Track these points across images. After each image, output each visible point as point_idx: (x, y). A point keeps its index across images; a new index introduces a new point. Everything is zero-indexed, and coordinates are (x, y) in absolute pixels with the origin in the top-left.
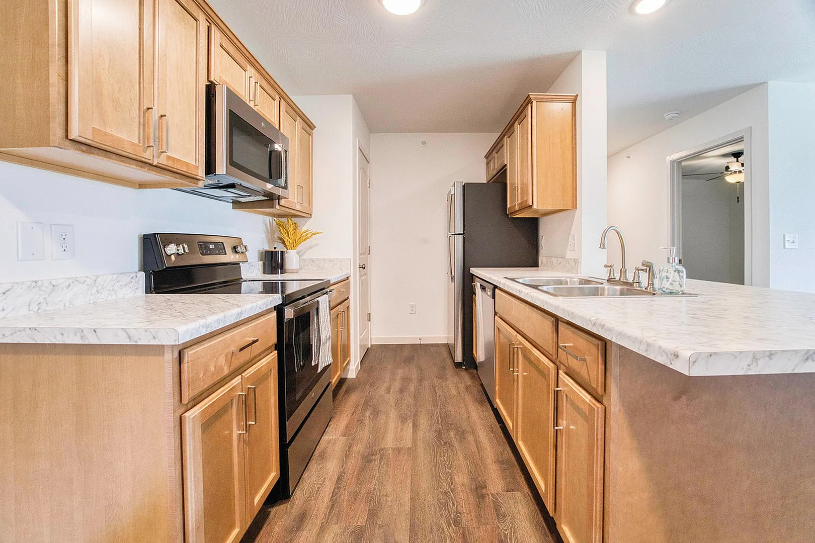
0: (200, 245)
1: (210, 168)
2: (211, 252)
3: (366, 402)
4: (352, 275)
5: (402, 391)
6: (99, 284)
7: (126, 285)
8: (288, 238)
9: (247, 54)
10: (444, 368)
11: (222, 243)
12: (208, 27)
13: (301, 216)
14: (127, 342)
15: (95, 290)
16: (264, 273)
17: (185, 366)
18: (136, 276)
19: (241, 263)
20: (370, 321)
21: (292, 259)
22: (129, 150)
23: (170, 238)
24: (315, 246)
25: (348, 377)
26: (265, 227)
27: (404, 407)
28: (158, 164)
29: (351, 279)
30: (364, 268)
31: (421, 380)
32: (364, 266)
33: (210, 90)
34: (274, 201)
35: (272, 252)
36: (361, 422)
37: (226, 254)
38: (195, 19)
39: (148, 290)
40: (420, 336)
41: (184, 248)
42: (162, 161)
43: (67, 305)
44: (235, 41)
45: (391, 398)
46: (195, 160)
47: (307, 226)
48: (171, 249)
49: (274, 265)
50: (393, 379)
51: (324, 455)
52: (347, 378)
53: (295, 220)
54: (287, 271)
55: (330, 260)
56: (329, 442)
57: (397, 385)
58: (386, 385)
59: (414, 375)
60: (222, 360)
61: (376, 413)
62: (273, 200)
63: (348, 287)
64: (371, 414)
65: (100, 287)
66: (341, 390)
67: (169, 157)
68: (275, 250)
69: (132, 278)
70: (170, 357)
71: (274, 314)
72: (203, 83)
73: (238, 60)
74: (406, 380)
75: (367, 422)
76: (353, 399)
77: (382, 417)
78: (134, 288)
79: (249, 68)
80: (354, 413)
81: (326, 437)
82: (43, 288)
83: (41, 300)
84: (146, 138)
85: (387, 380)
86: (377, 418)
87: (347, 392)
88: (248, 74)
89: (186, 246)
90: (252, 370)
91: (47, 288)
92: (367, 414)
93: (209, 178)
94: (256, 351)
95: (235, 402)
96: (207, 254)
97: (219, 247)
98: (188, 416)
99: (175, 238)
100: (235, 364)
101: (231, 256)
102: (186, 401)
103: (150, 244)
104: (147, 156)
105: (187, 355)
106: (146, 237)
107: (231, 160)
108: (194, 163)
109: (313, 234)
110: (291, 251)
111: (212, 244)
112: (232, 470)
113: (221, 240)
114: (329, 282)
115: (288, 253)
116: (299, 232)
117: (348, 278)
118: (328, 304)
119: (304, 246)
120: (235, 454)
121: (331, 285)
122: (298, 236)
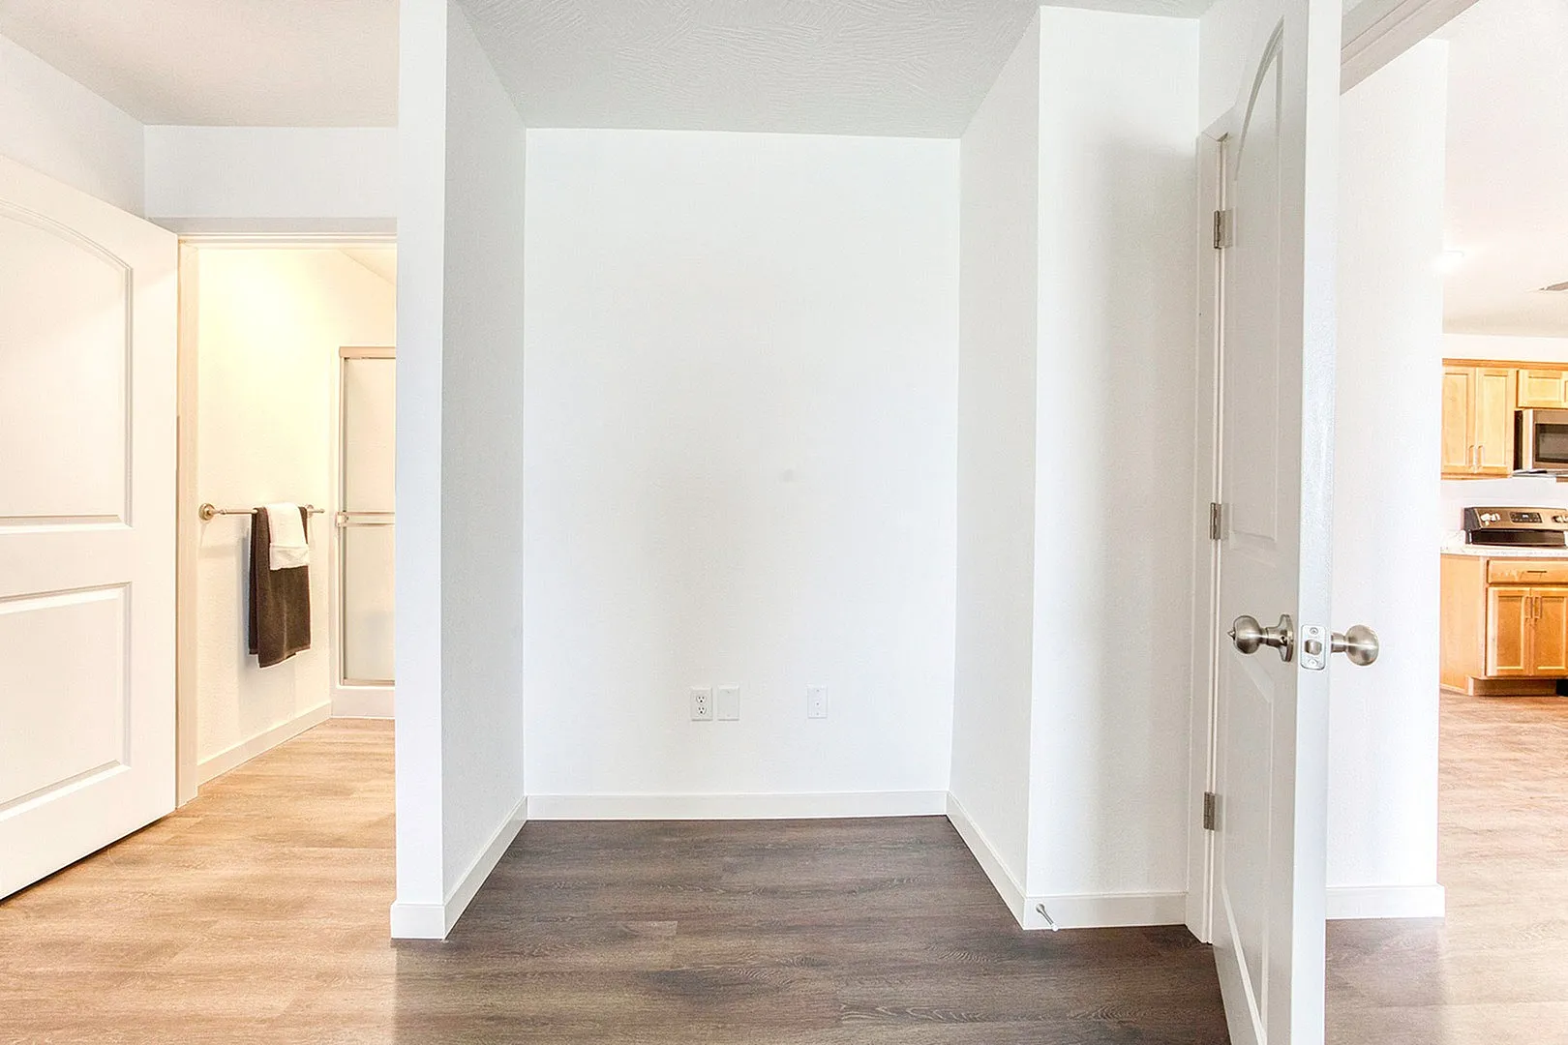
2: (1525, 521)
7: (1451, 538)
17: (1490, 567)
18: (1459, 534)
19: (1565, 533)
22: (1461, 470)
23: (1483, 510)
28: (1477, 473)
33: (1519, 415)
37: (1541, 522)
39: (1468, 542)
42: (1481, 471)
46: (1506, 464)
48: (1486, 517)
60: (1514, 573)
67: (1484, 467)
69: (1456, 534)
70: (1483, 562)
72: (1512, 409)
78: (1458, 540)
84: (1471, 461)
89: (1498, 516)
93: (1517, 471)
94: (1544, 578)
95: (1523, 599)
96: (1518, 522)
97: (1534, 517)
98: (1491, 590)
99: (1490, 511)
100: (1525, 579)
101: (1547, 524)
102: (1490, 581)
103: (1470, 514)
104: (1471, 471)
105: (1491, 563)
106: (1466, 510)
107: (1538, 458)
108: (1503, 465)
111: (1526, 514)
112: (1519, 634)
113: (1537, 511)
120: (1522, 627)
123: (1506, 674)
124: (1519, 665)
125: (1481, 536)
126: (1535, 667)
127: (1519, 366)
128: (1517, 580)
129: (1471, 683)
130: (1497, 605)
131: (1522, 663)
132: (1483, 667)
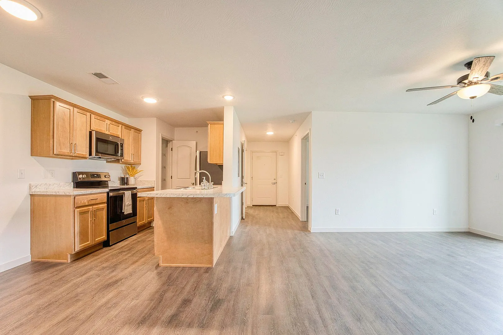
0: (91, 175)
1: (90, 154)
2: (95, 177)
4: (155, 186)
7: (67, 186)
8: (130, 173)
12: (90, 115)
13: (135, 165)
14: (64, 194)
15: (59, 186)
16: (120, 185)
17: (75, 200)
18: (71, 184)
19: (108, 182)
21: (131, 181)
22: (67, 154)
23: (80, 173)
24: (142, 175)
33: (91, 133)
35: (123, 177)
37: (101, 178)
38: (85, 115)
39: (74, 188)
42: (75, 155)
43: (53, 189)
46: (86, 152)
47: (139, 168)
48: (81, 176)
49: (124, 183)
53: (133, 166)
54: (129, 185)
55: (146, 181)
60: (86, 201)
62: (119, 160)
65: (61, 186)
67: (77, 154)
68: (125, 177)
69: (69, 184)
70: (72, 197)
71: (106, 194)
72: (89, 130)
73: (102, 120)
78: (70, 187)
82: (48, 185)
84: (71, 150)
89: (85, 176)
90: (97, 206)
93: (90, 157)
94: (97, 202)
95: (90, 212)
96: (93, 178)
97: (99, 176)
98: (76, 210)
99: (82, 173)
100: (90, 203)
101: (103, 179)
102: (75, 207)
103: (75, 175)
104: (71, 154)
105: (76, 197)
106: (73, 173)
107: (97, 151)
108: (85, 154)
109: (140, 171)
110: (131, 177)
111: (96, 175)
112: (88, 228)
113: (99, 173)
114: (136, 188)
115: (130, 178)
116: (135, 170)
117: (154, 187)
118: (130, 194)
119: (136, 175)
120: (89, 224)
121: (138, 189)
122: (134, 172)
123: (83, 247)
124: (88, 241)
125: (79, 184)
126: (95, 240)
127: (92, 112)
128: (87, 204)
129: (69, 256)
130: (79, 217)
131: (90, 241)
132: (74, 248)
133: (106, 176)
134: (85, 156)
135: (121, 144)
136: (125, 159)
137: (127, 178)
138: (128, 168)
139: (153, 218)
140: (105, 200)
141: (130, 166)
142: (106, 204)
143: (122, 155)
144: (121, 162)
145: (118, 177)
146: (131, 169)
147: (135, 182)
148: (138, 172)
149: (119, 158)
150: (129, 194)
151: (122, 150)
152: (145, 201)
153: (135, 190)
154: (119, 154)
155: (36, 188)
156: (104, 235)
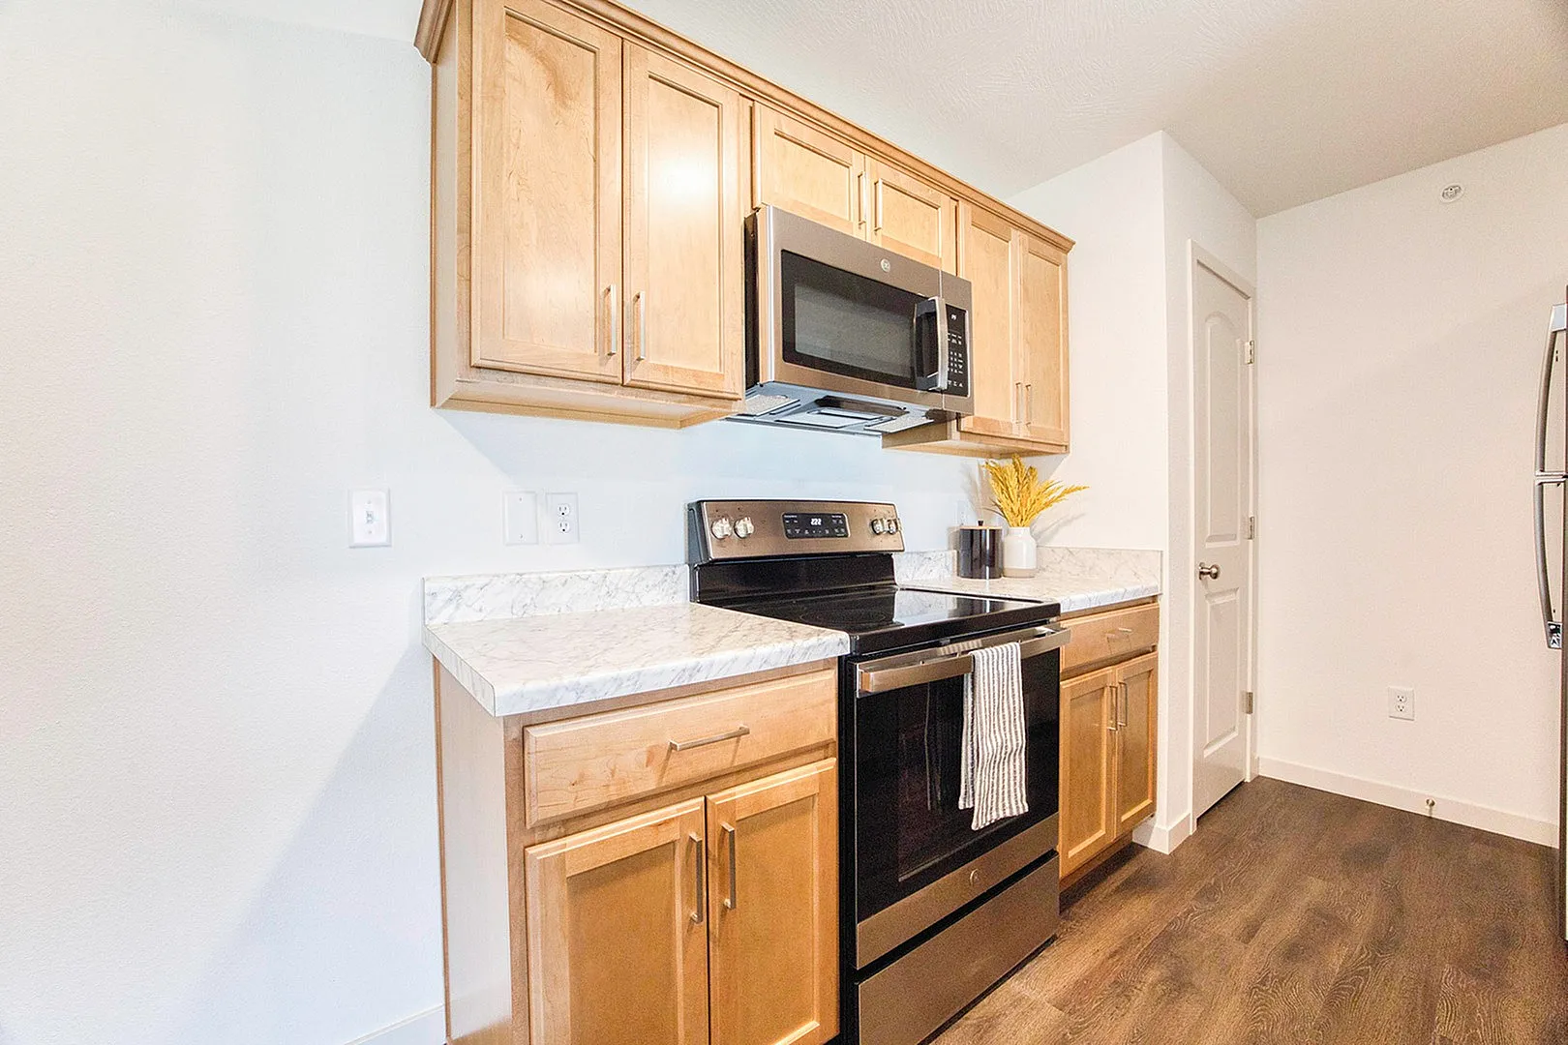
0: (787, 519)
1: (752, 378)
2: (813, 533)
3: (1167, 938)
4: (1166, 591)
5: (1293, 952)
6: (611, 582)
7: (655, 586)
8: (1009, 501)
9: (849, 130)
10: (1505, 939)
11: (841, 515)
12: (751, 108)
13: (1037, 452)
15: (604, 590)
18: (674, 573)
19: (893, 556)
20: (1250, 711)
21: (1018, 548)
22: (574, 367)
23: (725, 509)
24: (1077, 518)
25: (1149, 847)
26: (966, 479)
27: (1278, 1010)
28: (633, 382)
29: (1163, 603)
30: (1215, 576)
31: (1382, 944)
32: (1214, 570)
34: (948, 423)
35: (972, 530)
36: (1123, 989)
37: (846, 536)
38: (714, 105)
39: (696, 599)
40: (1434, 795)
41: (745, 525)
42: (636, 375)
43: (562, 611)
44: (815, 114)
45: (1248, 961)
47: (1059, 473)
48: (722, 528)
49: (976, 556)
50: (1278, 901)
51: (985, 1032)
52: (1147, 847)
53: (1026, 462)
54: (1007, 573)
55: (1110, 553)
56: (1017, 1001)
57: (1287, 925)
58: (1248, 911)
59: (1364, 919)
61: (1178, 984)
62: (946, 422)
63: (1154, 618)
64: (1162, 981)
65: (612, 588)
66: (1117, 874)
68: (981, 528)
69: (666, 575)
71: (831, 676)
73: (823, 149)
74: (1326, 923)
75: (1139, 999)
76: (1134, 914)
77: (1190, 1009)
78: (672, 591)
79: (857, 159)
80: (1116, 952)
81: (1013, 985)
82: (530, 585)
83: (528, 601)
84: (606, 340)
85: (1260, 897)
86: (1172, 1001)
87: (1131, 886)
88: (855, 170)
89: (750, 525)
90: (743, 791)
91: (535, 584)
92: (1153, 975)
96: (806, 536)
97: (833, 522)
98: (535, 854)
99: (732, 509)
103: (694, 518)
104: (610, 370)
105: (533, 739)
106: (690, 508)
107: (790, 351)
108: (716, 370)
109: (1067, 492)
110: (1015, 529)
111: (817, 516)
112: (670, 983)
113: (837, 509)
114: (1054, 609)
115: (1008, 532)
116: (1035, 487)
117: (1154, 598)
118: (1017, 665)
119: (1045, 518)
120: (679, 956)
121: (1070, 616)
122: (1033, 497)
130: (561, 916)
133: (879, 527)
134: (709, 386)
135: (950, 310)
136: (976, 414)
137: (993, 532)
138: (1000, 478)
139: (1148, 802)
140: (825, 724)
141: (1007, 463)
142: (834, 760)
143: (960, 385)
144: (955, 434)
145: (949, 529)
146: (1013, 483)
147: (1039, 555)
148: (1056, 494)
149: (944, 403)
150: (1003, 669)
151: (959, 349)
152: (1107, 691)
153: (1043, 623)
154: (943, 382)
155: (457, 607)
156: (816, 1011)
